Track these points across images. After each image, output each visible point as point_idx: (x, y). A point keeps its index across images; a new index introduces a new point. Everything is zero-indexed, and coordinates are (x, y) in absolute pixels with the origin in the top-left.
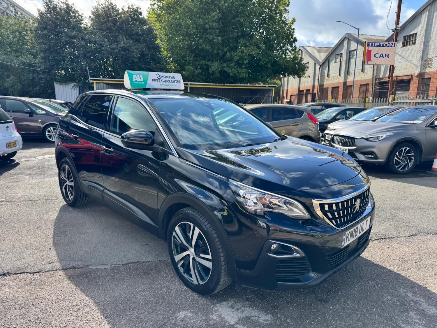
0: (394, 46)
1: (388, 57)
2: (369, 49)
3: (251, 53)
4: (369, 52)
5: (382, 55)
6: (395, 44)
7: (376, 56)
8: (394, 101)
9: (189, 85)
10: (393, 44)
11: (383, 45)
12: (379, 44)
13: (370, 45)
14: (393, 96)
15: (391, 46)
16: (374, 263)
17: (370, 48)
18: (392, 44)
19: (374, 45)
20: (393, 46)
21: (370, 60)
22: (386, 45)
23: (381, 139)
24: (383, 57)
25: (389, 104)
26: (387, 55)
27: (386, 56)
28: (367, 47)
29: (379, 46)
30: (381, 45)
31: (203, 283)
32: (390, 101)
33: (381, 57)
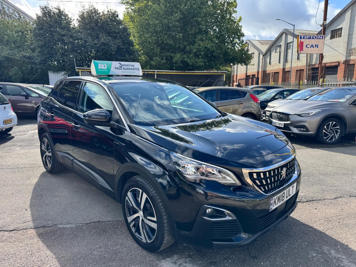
1: (318, 47)
3: (206, 46)
4: (302, 43)
5: (312, 46)
6: (323, 36)
7: (308, 46)
8: (323, 84)
9: (156, 72)
10: (322, 37)
11: (313, 37)
12: (309, 37)
13: (302, 38)
14: (323, 79)
15: (320, 38)
16: (302, 223)
17: (302, 40)
18: (321, 36)
19: (305, 38)
21: (303, 50)
22: (316, 37)
23: (311, 115)
24: (313, 47)
25: (319, 86)
26: (317, 46)
28: (300, 40)
29: (310, 38)
30: (312, 38)
31: (150, 242)
32: (320, 83)
33: (312, 48)
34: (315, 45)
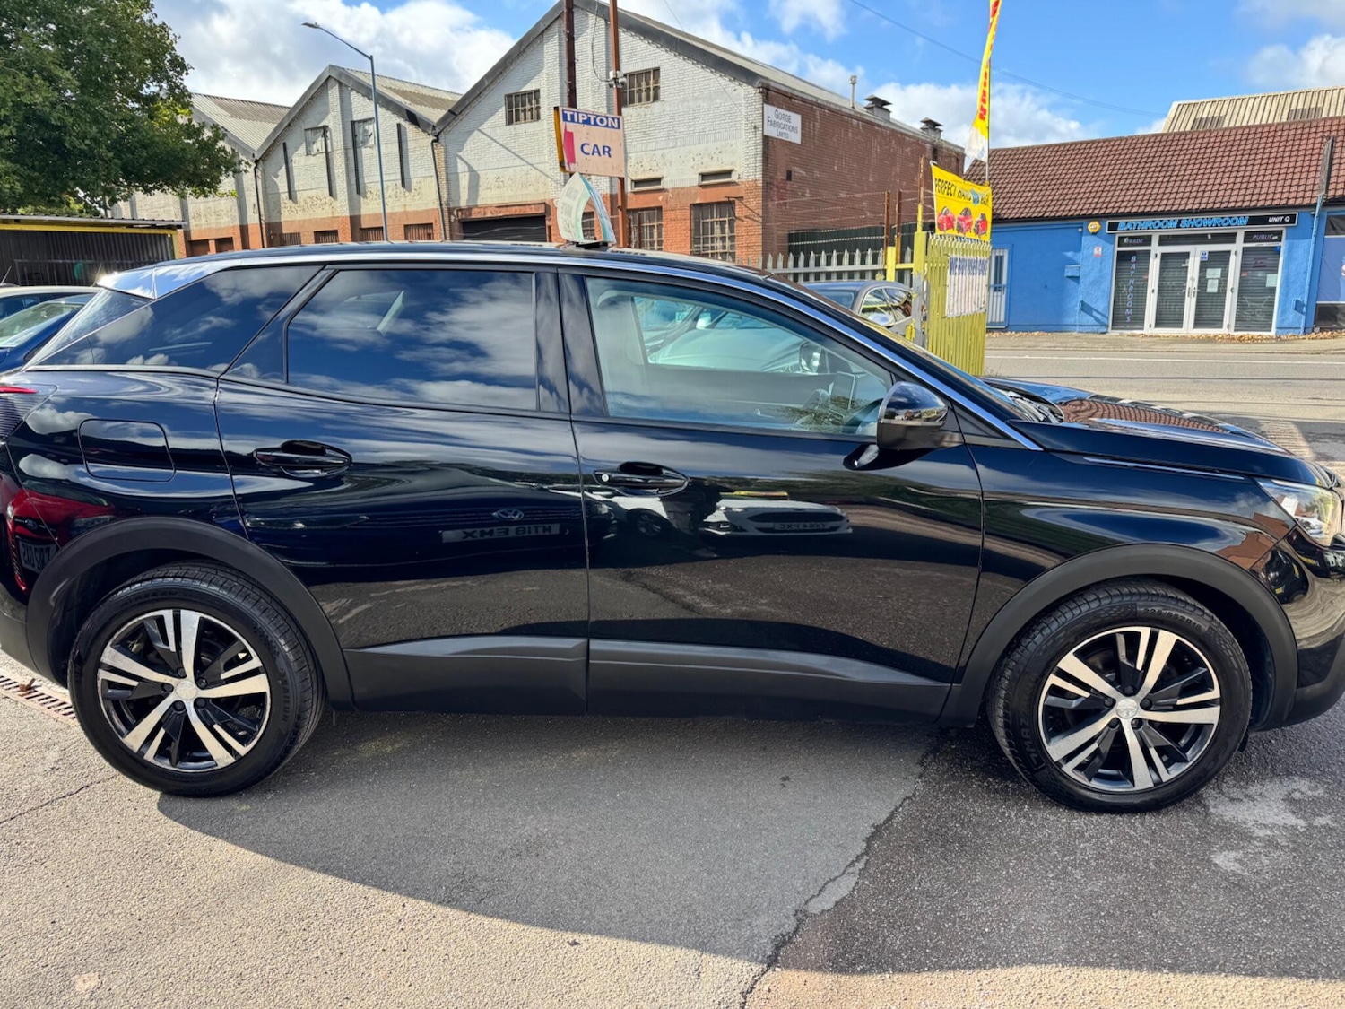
0: (619, 128)
1: (610, 156)
2: (568, 130)
4: (570, 135)
5: (596, 150)
6: (618, 119)
7: (585, 148)
10: (616, 120)
11: (595, 119)
12: (586, 118)
13: (569, 119)
15: (612, 127)
17: (571, 127)
18: (613, 119)
19: (576, 120)
20: (616, 126)
21: (574, 162)
22: (602, 121)
24: (599, 155)
26: (607, 151)
27: (604, 152)
28: (562, 124)
29: (587, 122)
30: (592, 122)
33: (596, 154)
34: (604, 147)
